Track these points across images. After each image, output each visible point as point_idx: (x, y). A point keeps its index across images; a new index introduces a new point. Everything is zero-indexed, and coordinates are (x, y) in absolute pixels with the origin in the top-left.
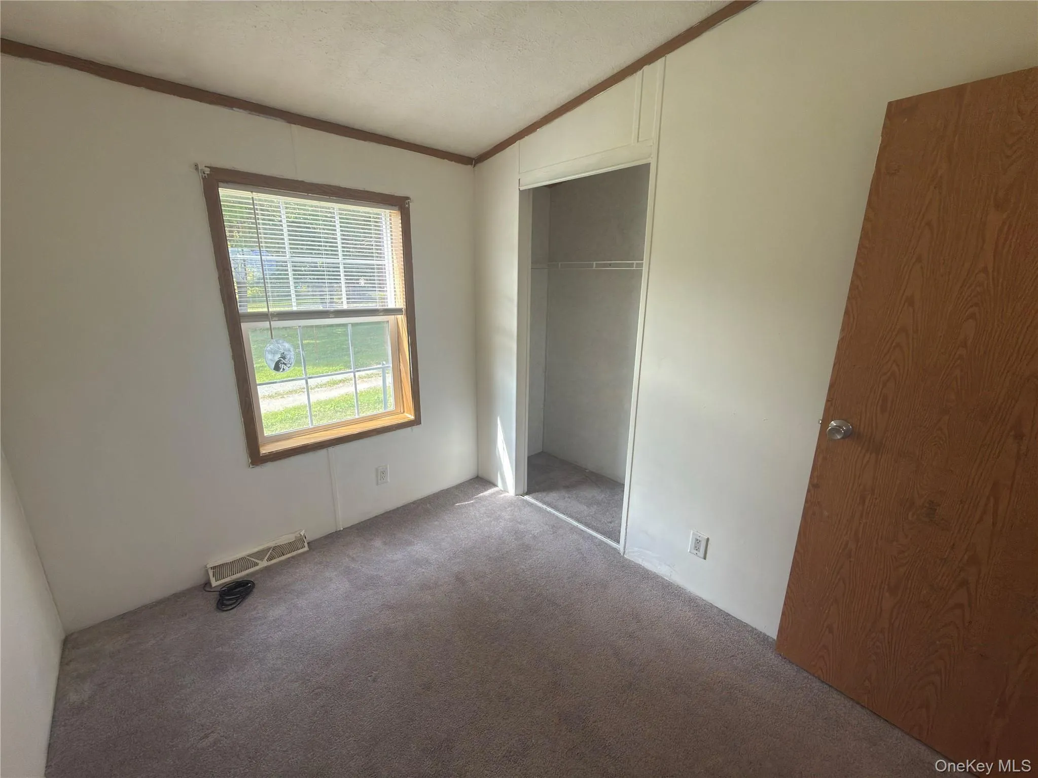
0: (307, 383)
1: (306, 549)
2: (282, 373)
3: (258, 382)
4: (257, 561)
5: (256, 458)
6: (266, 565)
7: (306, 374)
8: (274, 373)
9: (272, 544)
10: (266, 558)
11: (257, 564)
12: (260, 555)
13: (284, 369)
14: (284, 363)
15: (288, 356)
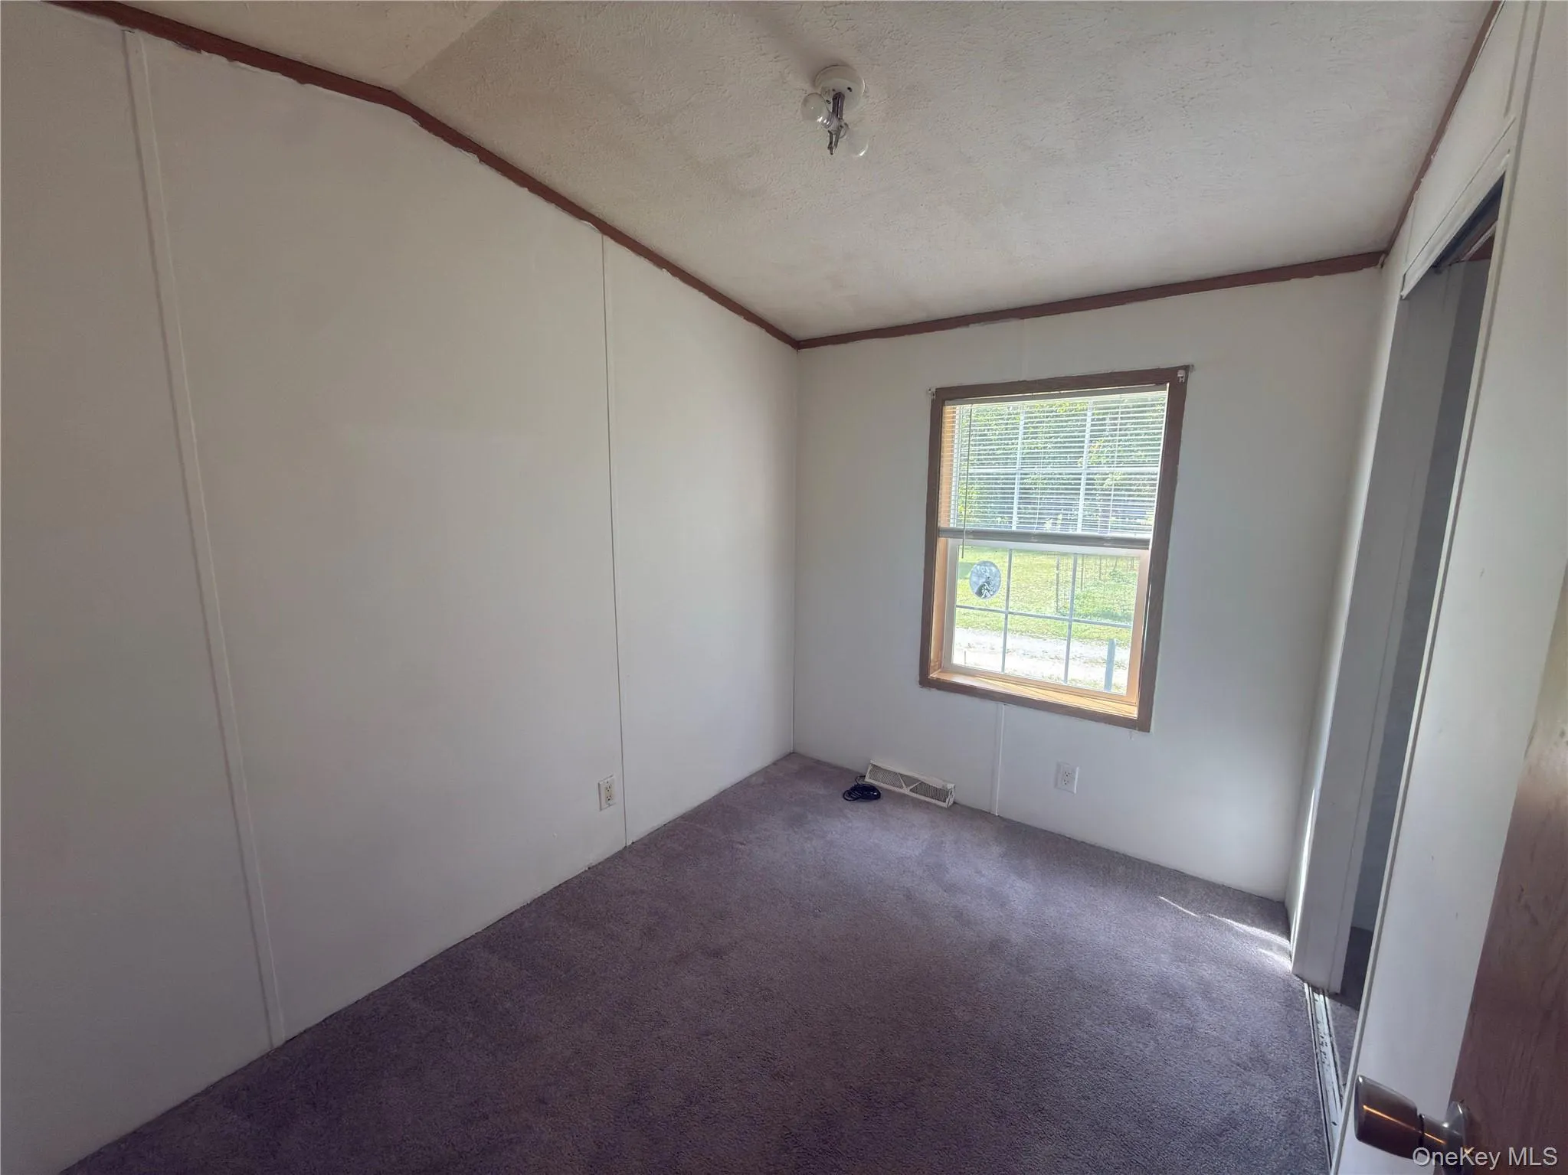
0: (1006, 618)
1: (944, 805)
2: (984, 600)
3: (958, 603)
4: (904, 785)
5: (925, 681)
6: (906, 793)
7: (1007, 608)
8: (976, 597)
9: (922, 778)
10: (911, 787)
11: (901, 787)
12: (908, 780)
13: (986, 596)
14: (987, 589)
15: (993, 582)
